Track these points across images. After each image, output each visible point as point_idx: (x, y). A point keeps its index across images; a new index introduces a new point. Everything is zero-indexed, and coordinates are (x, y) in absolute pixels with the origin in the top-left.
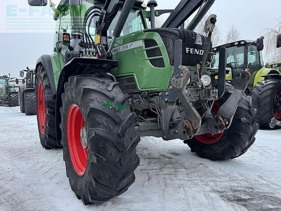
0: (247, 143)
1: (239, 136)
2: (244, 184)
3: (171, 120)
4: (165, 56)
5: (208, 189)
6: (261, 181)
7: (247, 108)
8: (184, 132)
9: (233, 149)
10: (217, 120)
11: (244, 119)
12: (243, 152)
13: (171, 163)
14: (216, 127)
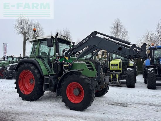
4: (94, 68)
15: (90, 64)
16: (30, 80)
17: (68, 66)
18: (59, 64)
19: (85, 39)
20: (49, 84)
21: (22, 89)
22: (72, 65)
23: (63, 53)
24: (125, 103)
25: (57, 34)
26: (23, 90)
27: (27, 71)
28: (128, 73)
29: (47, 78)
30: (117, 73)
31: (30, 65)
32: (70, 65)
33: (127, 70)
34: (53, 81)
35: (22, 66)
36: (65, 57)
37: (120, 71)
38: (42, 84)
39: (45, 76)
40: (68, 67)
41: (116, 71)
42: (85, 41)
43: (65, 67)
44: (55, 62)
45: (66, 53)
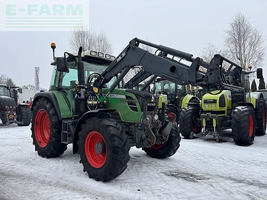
0: (176, 147)
1: (172, 144)
2: (175, 169)
3: (141, 138)
4: (138, 106)
5: (159, 172)
6: (183, 167)
7: (175, 129)
8: (148, 144)
9: (170, 151)
10: (162, 137)
11: (174, 135)
12: (174, 152)
13: (137, 162)
14: (161, 141)
15: (132, 99)
17: (96, 103)
19: (121, 55)
21: (39, 138)
24: (199, 175)
25: (81, 49)
26: (40, 140)
27: (43, 111)
28: (236, 116)
29: (67, 123)
30: (215, 117)
31: (45, 102)
33: (236, 110)
34: (71, 127)
35: (38, 103)
36: (94, 88)
37: (223, 112)
38: (59, 132)
39: (65, 119)
41: (213, 112)
42: (120, 58)
43: (90, 104)
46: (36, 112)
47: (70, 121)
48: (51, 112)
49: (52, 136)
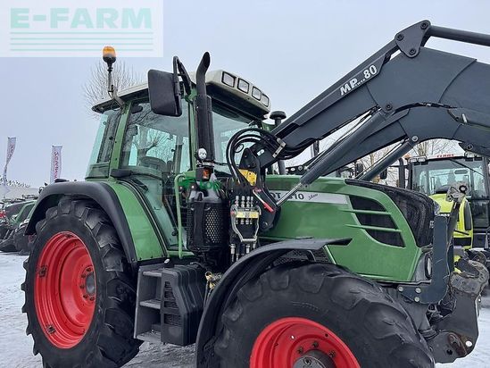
4: (404, 229)
8: (450, 353)
15: (380, 207)
16: (83, 276)
17: (255, 215)
18: (213, 206)
20: (158, 307)
21: (49, 317)
22: (279, 210)
23: (233, 152)
25: (206, 60)
26: (50, 322)
27: (69, 236)
29: (156, 278)
31: (81, 211)
32: (265, 211)
34: (177, 292)
35: (52, 213)
36: (244, 173)
38: (128, 306)
39: (146, 262)
40: (254, 220)
42: (354, 83)
43: (239, 219)
44: (193, 195)
45: (246, 152)
46: (44, 239)
47: (173, 272)
48: (101, 244)
49: (100, 319)
